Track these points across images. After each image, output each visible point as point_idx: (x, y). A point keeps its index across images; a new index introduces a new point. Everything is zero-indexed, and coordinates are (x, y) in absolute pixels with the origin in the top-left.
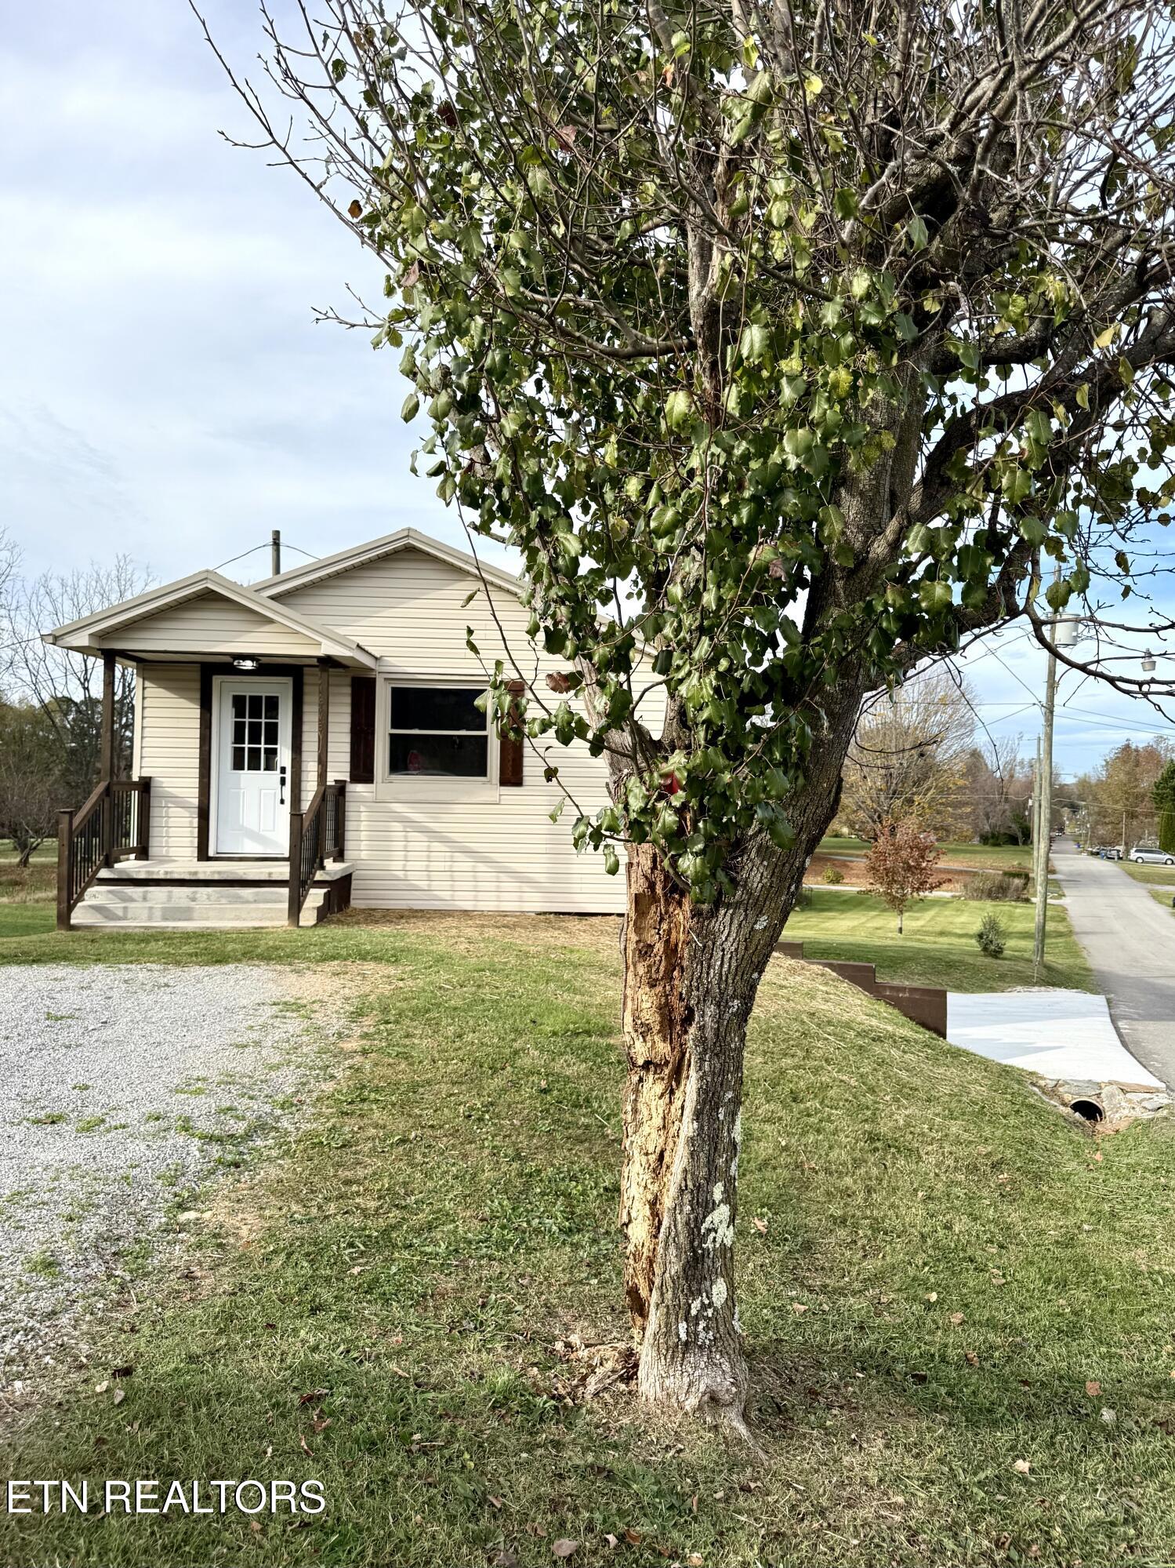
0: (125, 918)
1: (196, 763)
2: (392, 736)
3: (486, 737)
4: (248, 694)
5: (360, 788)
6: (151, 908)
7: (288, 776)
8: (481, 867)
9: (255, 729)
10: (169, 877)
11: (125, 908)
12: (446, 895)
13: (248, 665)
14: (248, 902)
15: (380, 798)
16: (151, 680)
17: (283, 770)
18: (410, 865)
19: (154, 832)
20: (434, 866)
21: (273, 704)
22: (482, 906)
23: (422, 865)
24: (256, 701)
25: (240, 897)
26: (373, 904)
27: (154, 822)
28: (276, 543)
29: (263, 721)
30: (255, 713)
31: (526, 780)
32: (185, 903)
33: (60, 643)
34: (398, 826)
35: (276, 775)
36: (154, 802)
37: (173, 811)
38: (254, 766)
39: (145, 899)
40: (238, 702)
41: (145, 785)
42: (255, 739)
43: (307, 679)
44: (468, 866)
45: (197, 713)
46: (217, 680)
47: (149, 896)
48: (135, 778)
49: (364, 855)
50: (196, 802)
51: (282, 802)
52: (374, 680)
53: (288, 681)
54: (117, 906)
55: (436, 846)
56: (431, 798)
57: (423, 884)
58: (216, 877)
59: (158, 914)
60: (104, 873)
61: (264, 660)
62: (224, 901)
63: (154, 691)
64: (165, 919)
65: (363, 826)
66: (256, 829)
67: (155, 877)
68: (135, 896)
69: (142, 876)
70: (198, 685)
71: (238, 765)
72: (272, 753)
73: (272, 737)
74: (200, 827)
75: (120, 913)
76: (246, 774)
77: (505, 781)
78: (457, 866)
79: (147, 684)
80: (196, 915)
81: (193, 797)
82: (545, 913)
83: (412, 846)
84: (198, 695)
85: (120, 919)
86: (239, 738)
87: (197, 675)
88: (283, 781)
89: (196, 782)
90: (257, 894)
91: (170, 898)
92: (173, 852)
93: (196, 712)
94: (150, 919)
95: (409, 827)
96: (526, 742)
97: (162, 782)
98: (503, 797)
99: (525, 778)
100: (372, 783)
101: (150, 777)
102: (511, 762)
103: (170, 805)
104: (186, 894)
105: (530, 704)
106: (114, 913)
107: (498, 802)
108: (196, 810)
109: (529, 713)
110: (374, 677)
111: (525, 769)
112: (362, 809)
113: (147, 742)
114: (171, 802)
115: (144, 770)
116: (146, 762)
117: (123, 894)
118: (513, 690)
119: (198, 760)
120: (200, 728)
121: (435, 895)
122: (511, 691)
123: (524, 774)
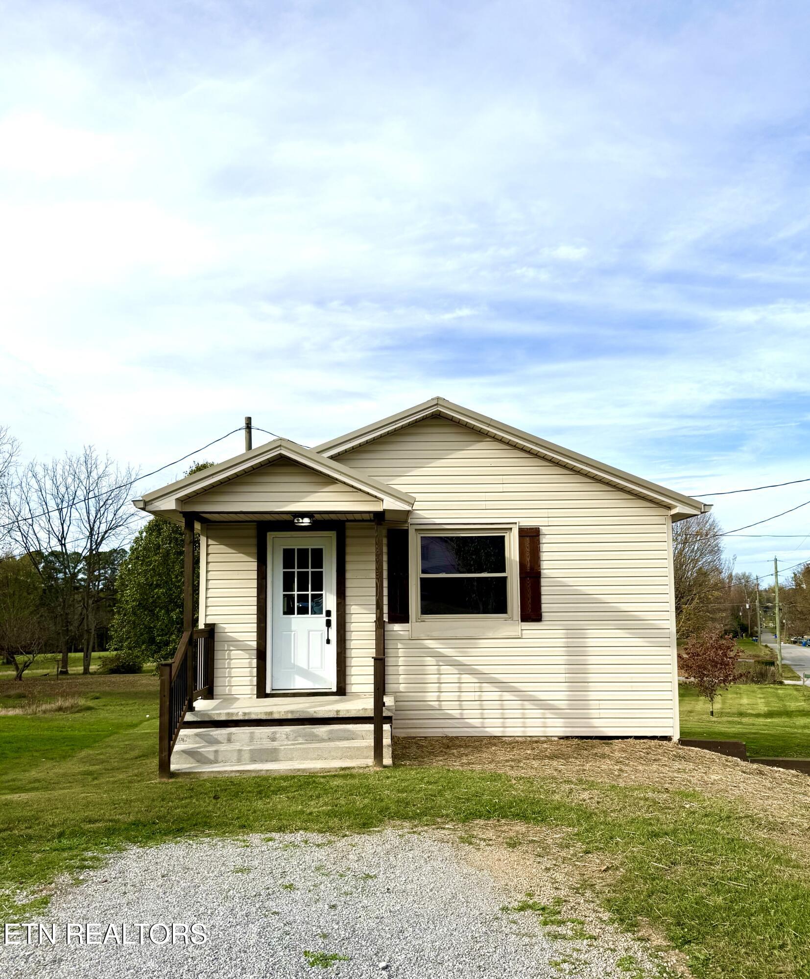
0: (216, 762)
1: (254, 609)
2: (422, 579)
3: (505, 578)
4: (296, 548)
5: (397, 627)
6: (240, 751)
7: (334, 618)
8: (507, 696)
9: (303, 577)
10: (246, 718)
11: (216, 752)
12: (476, 722)
13: (306, 521)
14: (323, 740)
15: (415, 636)
16: (214, 538)
17: (328, 613)
18: (444, 696)
19: (218, 673)
20: (465, 696)
21: (318, 556)
22: (510, 732)
23: (454, 696)
24: (303, 553)
25: (316, 736)
26: (413, 732)
27: (218, 664)
28: (249, 427)
29: (310, 570)
30: (303, 564)
31: (545, 615)
32: (268, 745)
33: (149, 508)
34: (430, 660)
35: (323, 618)
36: (218, 646)
37: (235, 653)
38: (303, 611)
39: (229, 740)
40: (288, 555)
41: (211, 629)
42: (303, 587)
43: (348, 533)
44: (495, 696)
46: (270, 536)
47: (233, 737)
48: (201, 626)
49: (402, 687)
50: (254, 644)
51: (328, 642)
52: (407, 531)
53: (333, 534)
54: (208, 750)
55: (466, 678)
56: (459, 635)
57: (456, 713)
58: (290, 716)
59: (246, 756)
60: (189, 717)
61: (317, 516)
62: (301, 740)
63: (216, 548)
64: (253, 761)
65: (401, 661)
66: (306, 667)
67: (235, 718)
68: (220, 738)
69: (223, 718)
70: (254, 541)
71: (289, 611)
72: (318, 599)
73: (318, 585)
74: (258, 667)
75: (212, 757)
76: (296, 619)
77: (525, 618)
78: (485, 695)
79: (211, 542)
80: (281, 755)
81: (251, 639)
82: (567, 738)
83: (444, 679)
84: (255, 550)
85: (211, 762)
86: (288, 586)
87: (253, 532)
88: (328, 624)
89: (254, 627)
90: (331, 732)
91: (252, 737)
92: (235, 690)
93: (254, 566)
94: (239, 761)
95: (442, 661)
96: (543, 582)
97: (225, 628)
98: (524, 632)
99: (543, 614)
100: (408, 623)
101: (214, 624)
102: (530, 600)
103: (232, 648)
104: (267, 735)
105: (544, 547)
106: (206, 758)
107: (520, 636)
108: (255, 652)
109: (544, 556)
110: (407, 528)
111: (543, 606)
112: (400, 646)
113: (211, 593)
114: (233, 646)
115: (209, 617)
116: (211, 611)
117: (209, 737)
118: (529, 536)
119: (256, 607)
120: (258, 579)
121: (467, 723)
122: (527, 536)
123: (543, 610)
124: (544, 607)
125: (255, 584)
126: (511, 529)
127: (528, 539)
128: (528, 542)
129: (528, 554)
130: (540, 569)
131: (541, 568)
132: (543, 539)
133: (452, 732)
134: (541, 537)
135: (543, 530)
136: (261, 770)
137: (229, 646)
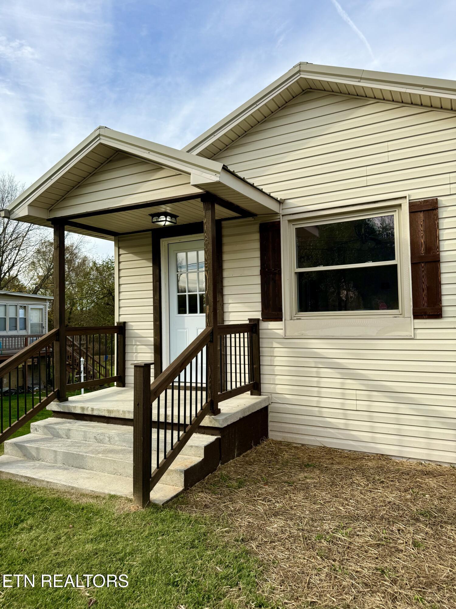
1: (151, 309)
2: (297, 274)
3: (395, 266)
5: (272, 325)
6: (54, 452)
8: (403, 409)
12: (366, 436)
15: (288, 334)
16: (124, 248)
18: (325, 402)
23: (337, 403)
31: (447, 311)
36: (128, 341)
37: (139, 348)
38: (193, 310)
39: (67, 436)
41: (122, 328)
43: (225, 232)
45: (150, 270)
46: (164, 243)
47: (70, 433)
48: (116, 325)
49: (279, 389)
50: (152, 341)
52: (279, 222)
55: (350, 384)
56: (337, 334)
57: (340, 423)
59: (59, 458)
60: (56, 406)
63: (126, 256)
65: (277, 361)
67: (86, 412)
68: (61, 432)
69: (78, 411)
70: (150, 248)
71: (182, 310)
75: (34, 453)
76: (188, 317)
77: (417, 315)
79: (122, 251)
83: (325, 382)
84: (150, 256)
87: (150, 240)
89: (151, 325)
91: (85, 436)
95: (321, 363)
96: (444, 267)
97: (132, 326)
98: (418, 331)
99: (444, 309)
100: (282, 320)
101: (125, 323)
102: (425, 292)
103: (138, 344)
104: (94, 435)
105: (444, 223)
106: (30, 453)
107: (413, 337)
108: (153, 347)
109: (444, 234)
110: (278, 220)
111: (444, 298)
112: (275, 345)
113: (123, 296)
114: (139, 341)
115: (121, 317)
116: (123, 311)
117: (53, 430)
118: (424, 211)
119: (152, 307)
120: (153, 282)
121: (353, 435)
122: (421, 211)
123: (444, 303)
124: (446, 300)
125: (150, 286)
126: (400, 205)
127: (421, 215)
128: (422, 218)
129: (422, 234)
130: (439, 251)
131: (441, 249)
132: (443, 213)
133: (331, 443)
134: (440, 210)
135: (443, 201)
136: (43, 481)
137: (136, 341)
